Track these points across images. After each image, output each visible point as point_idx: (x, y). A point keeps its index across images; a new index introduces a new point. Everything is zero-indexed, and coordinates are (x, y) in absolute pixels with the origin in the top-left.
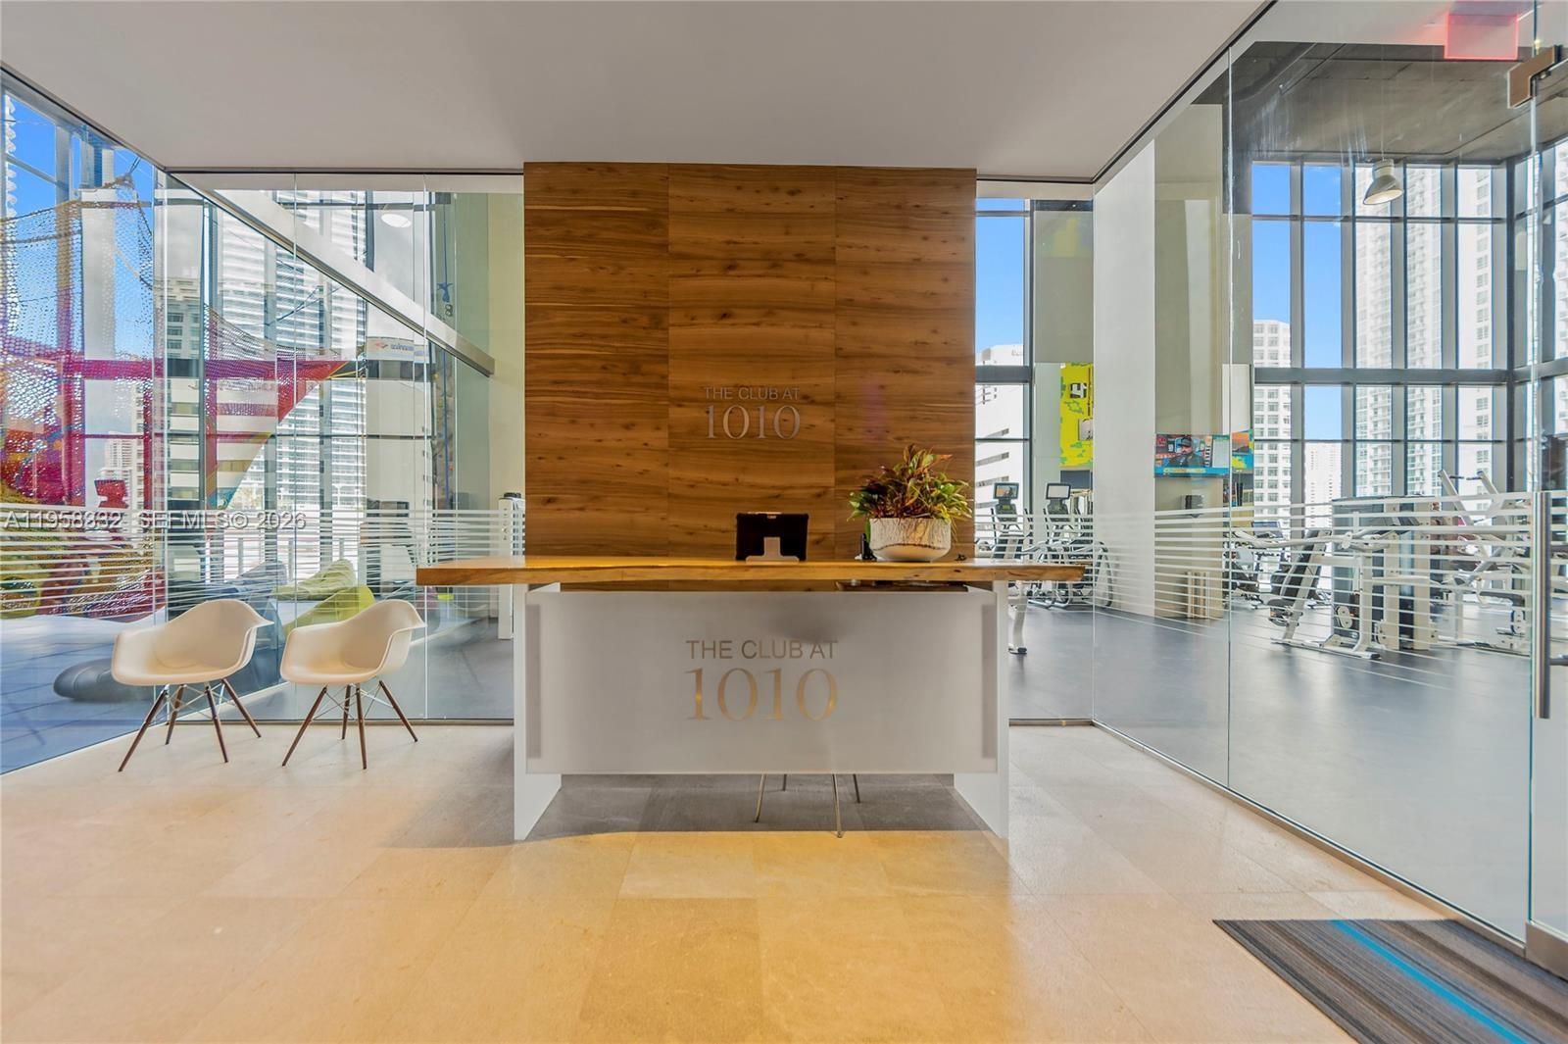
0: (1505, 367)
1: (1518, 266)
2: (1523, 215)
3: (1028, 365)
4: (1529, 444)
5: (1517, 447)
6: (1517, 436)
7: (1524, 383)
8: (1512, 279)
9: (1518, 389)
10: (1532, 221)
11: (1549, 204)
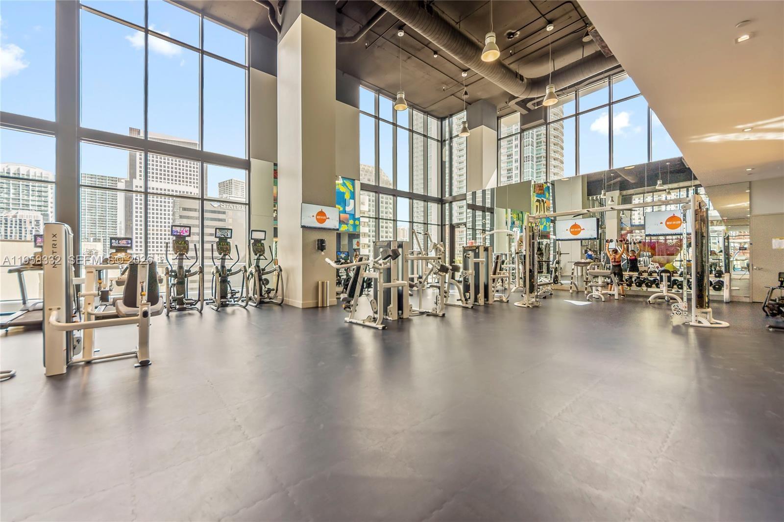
0: (440, 197)
1: (443, 160)
2: (445, 141)
3: (247, 159)
4: (446, 226)
5: (443, 227)
6: (443, 224)
7: (445, 203)
8: (442, 163)
9: (444, 205)
10: (447, 142)
11: (451, 138)
